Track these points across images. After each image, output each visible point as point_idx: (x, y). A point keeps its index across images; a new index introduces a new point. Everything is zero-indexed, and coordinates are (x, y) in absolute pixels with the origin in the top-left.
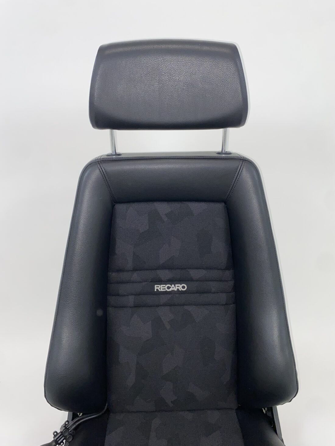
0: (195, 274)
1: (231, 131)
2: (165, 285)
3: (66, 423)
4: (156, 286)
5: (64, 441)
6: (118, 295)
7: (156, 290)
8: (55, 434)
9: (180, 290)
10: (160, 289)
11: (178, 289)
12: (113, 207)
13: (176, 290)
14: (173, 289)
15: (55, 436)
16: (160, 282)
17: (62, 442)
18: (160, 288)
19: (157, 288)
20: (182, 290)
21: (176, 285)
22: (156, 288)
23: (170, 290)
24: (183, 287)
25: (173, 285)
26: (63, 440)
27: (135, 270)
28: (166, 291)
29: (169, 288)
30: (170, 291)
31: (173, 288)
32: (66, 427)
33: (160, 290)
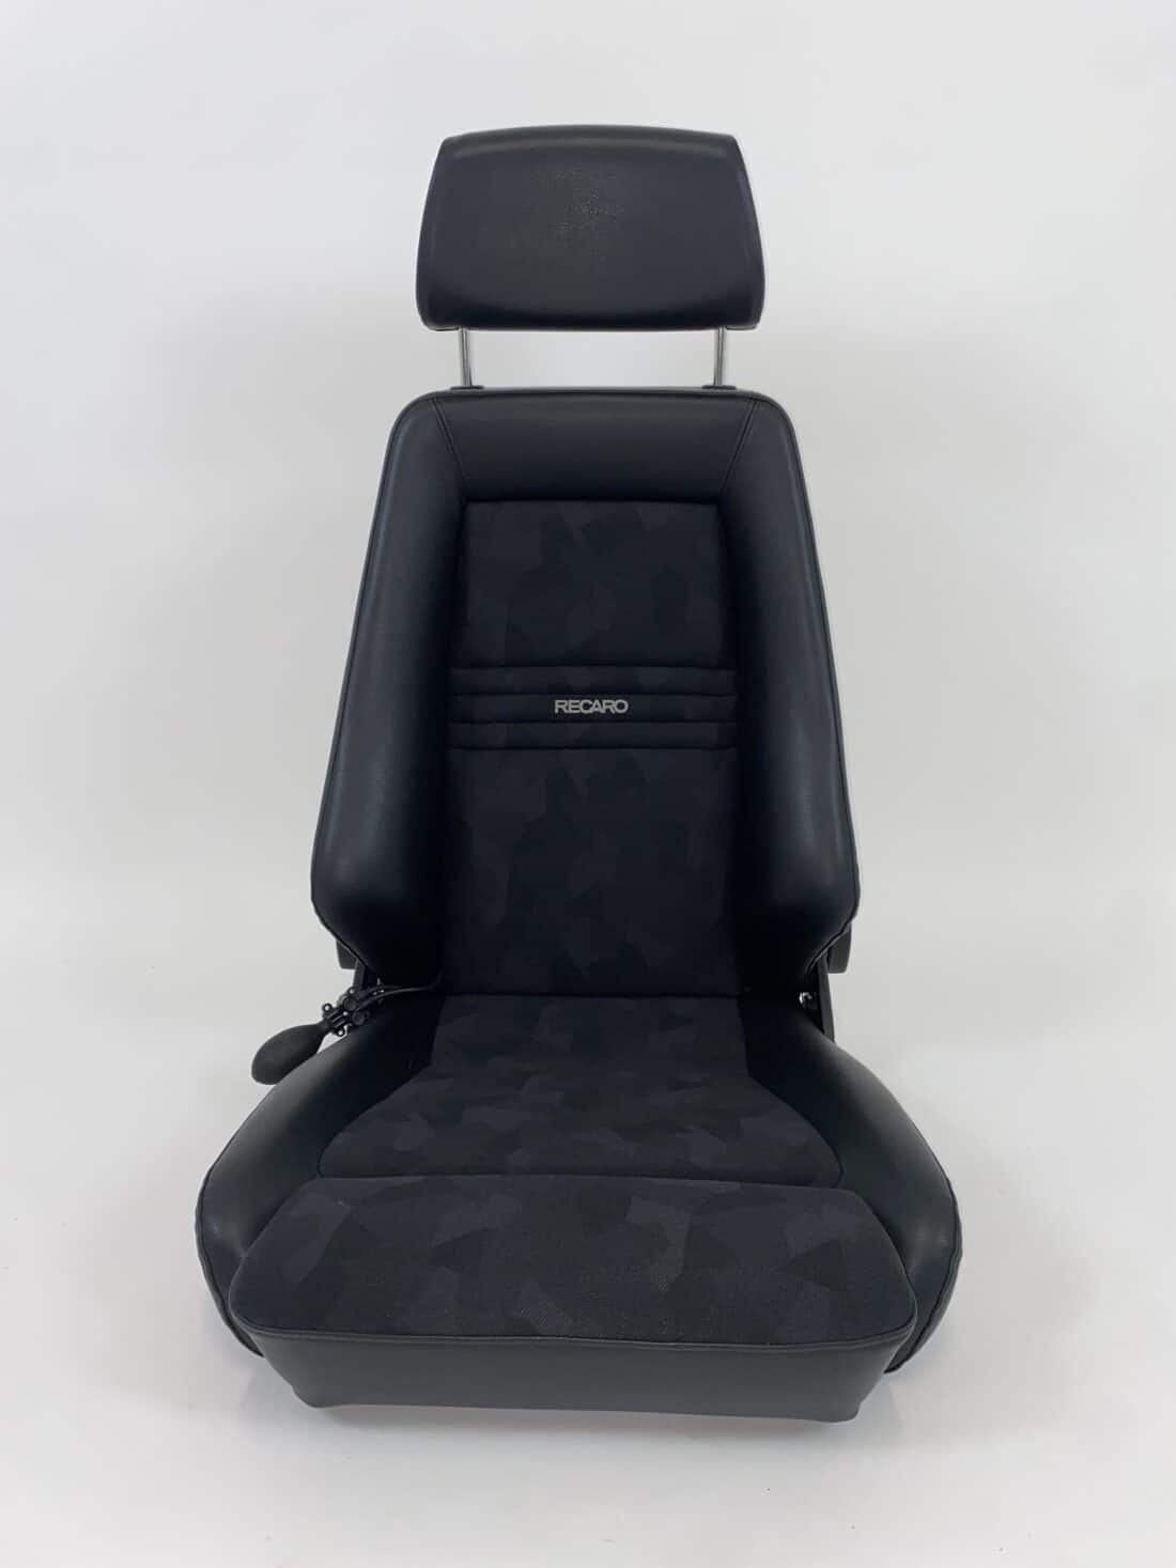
0: (648, 676)
1: (734, 336)
2: (577, 701)
3: (351, 992)
4: (557, 702)
5: (345, 1027)
6: (472, 722)
7: (557, 711)
8: (327, 1008)
9: (613, 711)
10: (567, 708)
11: (608, 710)
12: (463, 509)
13: (603, 711)
14: (596, 710)
15: (326, 1013)
16: (568, 693)
17: (341, 1027)
18: (569, 706)
19: (561, 706)
20: (616, 713)
21: (604, 702)
22: (557, 706)
23: (591, 711)
24: (621, 706)
25: (597, 702)
26: (344, 1025)
27: (511, 663)
28: (581, 713)
29: (587, 706)
30: (590, 714)
31: (597, 706)
32: (349, 997)
33: (566, 711)
